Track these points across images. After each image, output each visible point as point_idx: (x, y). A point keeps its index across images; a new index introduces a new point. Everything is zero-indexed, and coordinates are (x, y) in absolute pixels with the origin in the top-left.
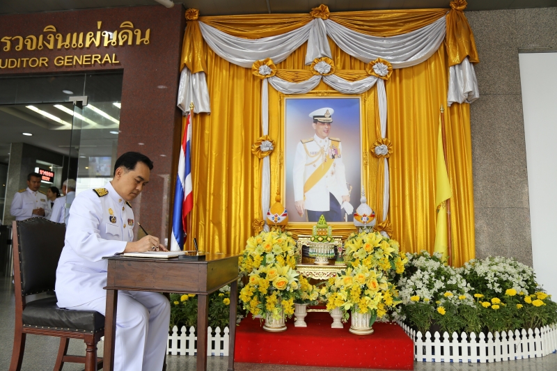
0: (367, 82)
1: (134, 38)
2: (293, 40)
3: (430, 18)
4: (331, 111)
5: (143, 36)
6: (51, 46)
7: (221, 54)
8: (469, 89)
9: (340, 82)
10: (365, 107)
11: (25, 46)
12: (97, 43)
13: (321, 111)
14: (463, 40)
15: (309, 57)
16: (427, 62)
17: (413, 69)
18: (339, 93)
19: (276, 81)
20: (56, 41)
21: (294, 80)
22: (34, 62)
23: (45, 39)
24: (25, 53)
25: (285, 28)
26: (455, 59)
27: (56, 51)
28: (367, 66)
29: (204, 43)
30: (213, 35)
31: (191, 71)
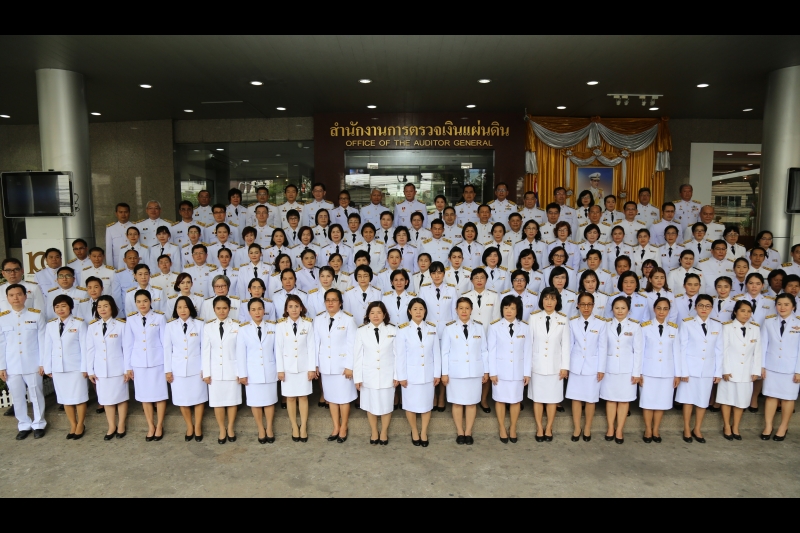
0: (617, 160)
1: (500, 131)
2: (579, 135)
3: (650, 125)
4: (599, 174)
5: (505, 131)
6: (451, 134)
7: (545, 141)
8: (666, 166)
9: (606, 160)
10: (615, 173)
11: (434, 133)
12: (479, 133)
13: (595, 175)
14: (666, 141)
15: (590, 145)
16: (647, 149)
17: (640, 153)
18: (603, 165)
19: (574, 159)
20: (453, 131)
21: (582, 158)
22: (441, 143)
23: (446, 129)
24: (434, 137)
25: (573, 128)
26: (661, 149)
27: (453, 138)
28: (619, 151)
29: (536, 137)
30: (538, 129)
31: (530, 151)
